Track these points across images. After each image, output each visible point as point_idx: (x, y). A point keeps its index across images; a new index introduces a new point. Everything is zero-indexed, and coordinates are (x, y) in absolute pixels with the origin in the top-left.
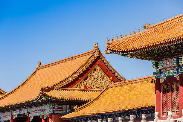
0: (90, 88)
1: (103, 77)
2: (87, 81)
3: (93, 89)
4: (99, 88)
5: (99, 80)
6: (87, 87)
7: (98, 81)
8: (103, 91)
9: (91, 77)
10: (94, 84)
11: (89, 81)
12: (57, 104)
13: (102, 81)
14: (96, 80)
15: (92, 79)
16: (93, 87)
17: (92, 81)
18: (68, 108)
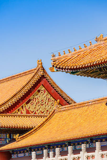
0: (34, 113)
1: (49, 99)
2: (29, 104)
3: (38, 114)
4: (44, 113)
5: (44, 103)
7: (42, 105)
8: (48, 116)
9: (34, 100)
10: (38, 108)
13: (48, 104)
14: (40, 103)
15: (36, 103)
16: (37, 111)
17: (36, 105)
18: (8, 137)
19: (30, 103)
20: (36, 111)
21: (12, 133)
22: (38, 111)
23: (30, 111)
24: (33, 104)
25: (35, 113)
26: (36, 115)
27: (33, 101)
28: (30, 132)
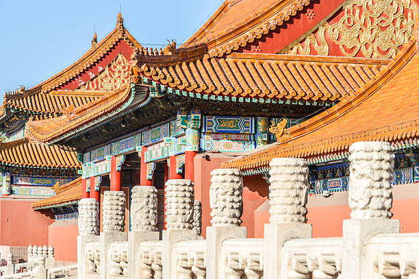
0: (355, 52)
1: (405, 11)
2: (339, 24)
3: (368, 57)
4: (390, 54)
6: (343, 51)
7: (383, 29)
9: (357, 15)
10: (366, 36)
11: (349, 27)
12: (217, 115)
13: (401, 27)
14: (375, 24)
15: (363, 20)
16: (367, 48)
17: (364, 28)
18: (260, 129)
19: (341, 21)
20: (363, 48)
21: (275, 117)
22: (370, 48)
23: (341, 47)
24: (352, 23)
25: (359, 54)
26: (360, 61)
27: (354, 13)
28: (326, 113)
